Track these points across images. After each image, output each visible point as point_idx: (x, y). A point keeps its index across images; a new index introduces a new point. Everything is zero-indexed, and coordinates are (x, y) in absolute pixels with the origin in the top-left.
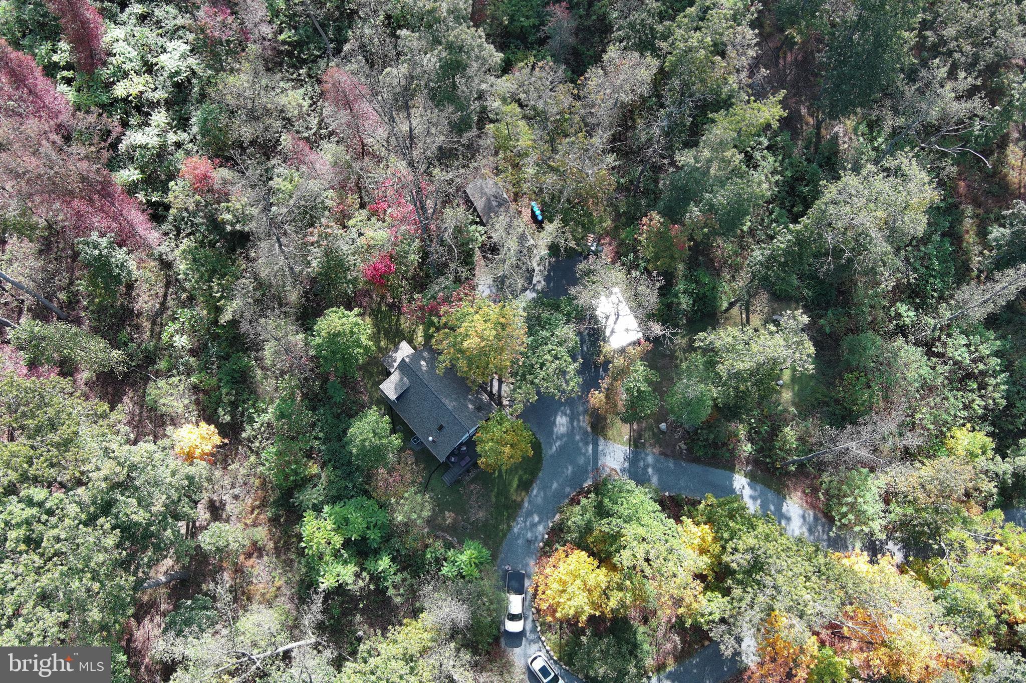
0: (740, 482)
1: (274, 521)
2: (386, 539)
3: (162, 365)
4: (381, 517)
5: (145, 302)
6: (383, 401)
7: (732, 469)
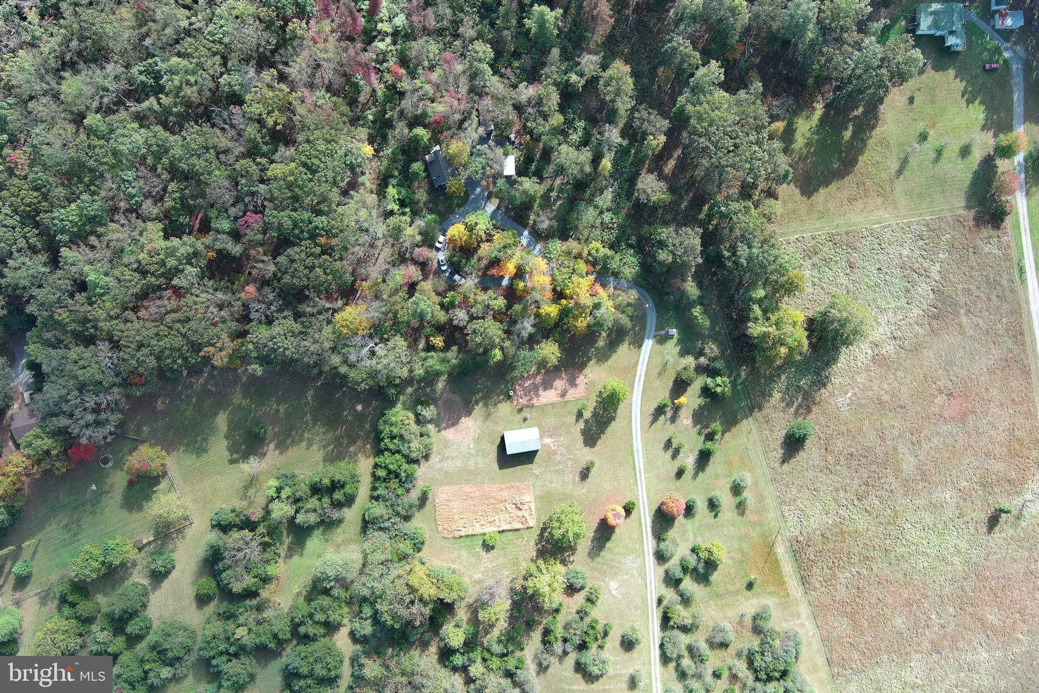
0: (526, 233)
1: (379, 185)
2: (411, 204)
3: (361, 122)
4: (412, 196)
5: (362, 99)
6: (424, 161)
7: (525, 228)
